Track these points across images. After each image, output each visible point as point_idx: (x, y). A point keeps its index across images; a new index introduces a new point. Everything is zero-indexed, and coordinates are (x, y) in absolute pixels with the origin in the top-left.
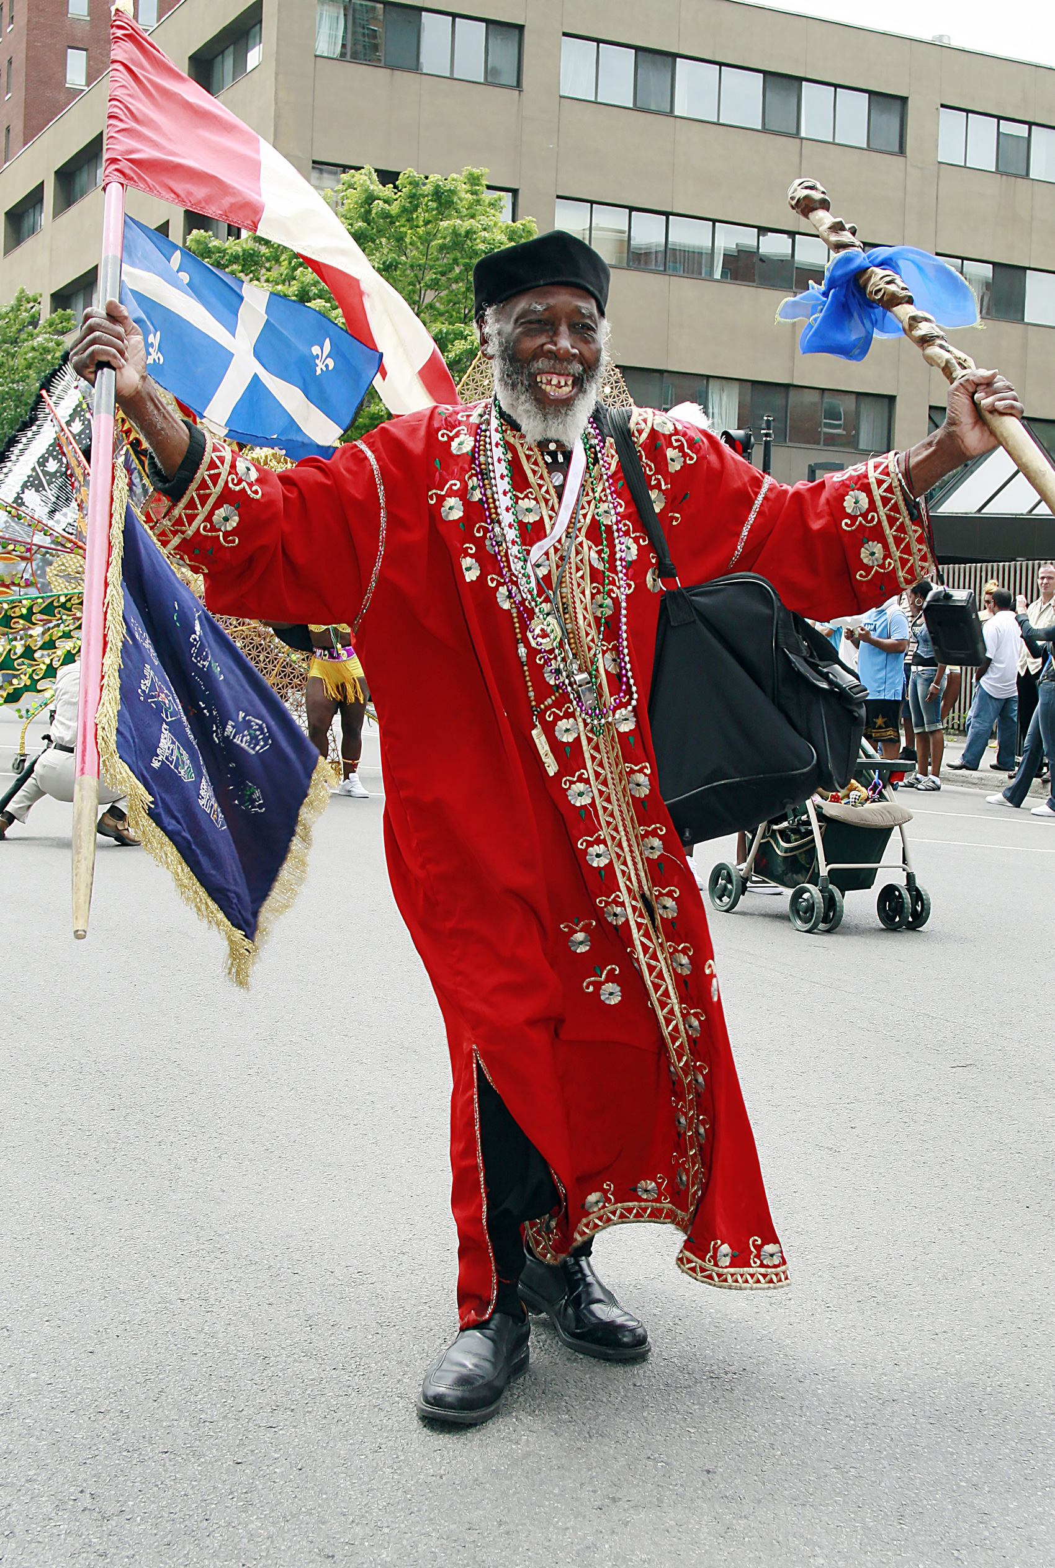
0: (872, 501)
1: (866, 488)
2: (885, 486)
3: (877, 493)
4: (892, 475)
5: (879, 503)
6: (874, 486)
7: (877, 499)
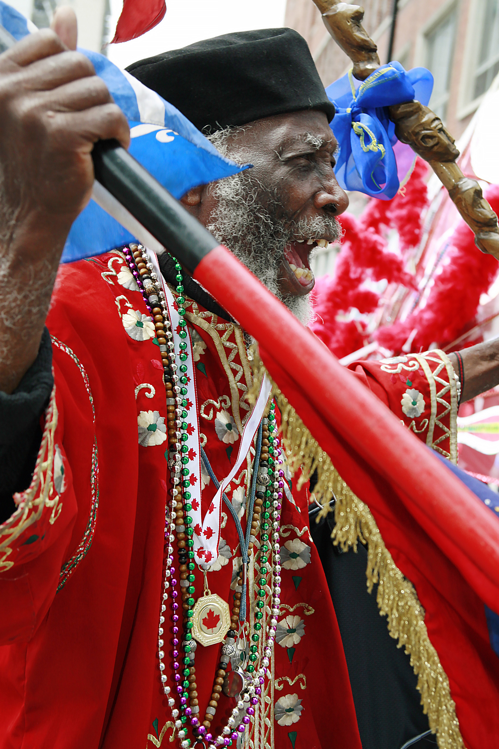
0: (428, 406)
1: (424, 389)
2: (443, 391)
3: (435, 398)
4: (451, 381)
5: (434, 410)
6: (433, 389)
7: (434, 405)
